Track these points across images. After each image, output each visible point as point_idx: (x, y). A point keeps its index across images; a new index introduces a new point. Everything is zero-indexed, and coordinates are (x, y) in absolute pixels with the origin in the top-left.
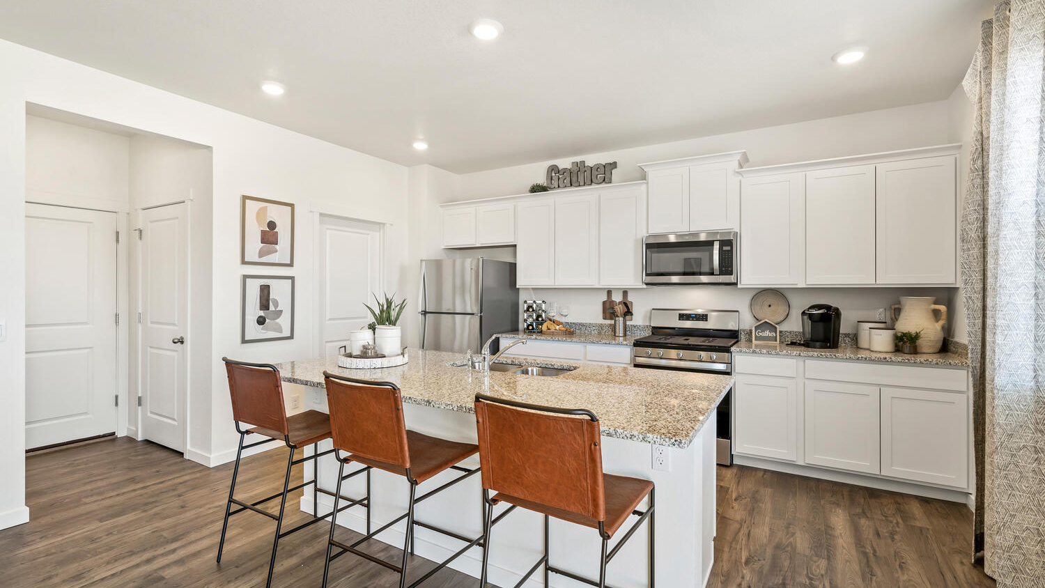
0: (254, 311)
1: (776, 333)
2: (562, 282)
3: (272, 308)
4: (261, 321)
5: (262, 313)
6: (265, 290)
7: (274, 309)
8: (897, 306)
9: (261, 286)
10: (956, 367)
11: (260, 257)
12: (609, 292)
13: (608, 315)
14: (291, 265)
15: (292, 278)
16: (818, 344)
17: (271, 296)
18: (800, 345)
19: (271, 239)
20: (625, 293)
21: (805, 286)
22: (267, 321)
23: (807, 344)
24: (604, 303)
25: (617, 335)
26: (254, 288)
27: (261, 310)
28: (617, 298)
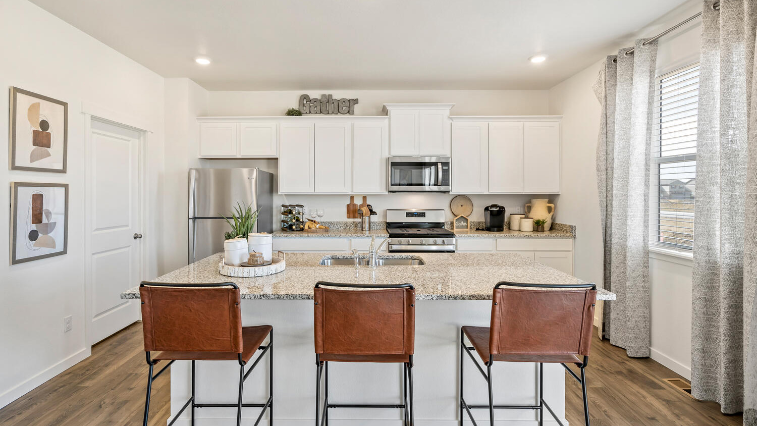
0: (26, 224)
1: (467, 223)
2: (321, 189)
3: (45, 220)
4: (33, 236)
5: (34, 227)
6: (38, 199)
7: (47, 222)
8: (528, 205)
9: (33, 195)
10: (566, 237)
11: (32, 161)
12: (352, 198)
13: (352, 215)
14: (63, 171)
15: (66, 186)
16: (496, 229)
17: (44, 208)
18: (483, 230)
19: (45, 141)
20: (365, 198)
21: (488, 193)
22: (40, 235)
23: (489, 229)
24: (348, 206)
25: (364, 230)
26: (25, 197)
27: (33, 223)
28: (358, 202)
